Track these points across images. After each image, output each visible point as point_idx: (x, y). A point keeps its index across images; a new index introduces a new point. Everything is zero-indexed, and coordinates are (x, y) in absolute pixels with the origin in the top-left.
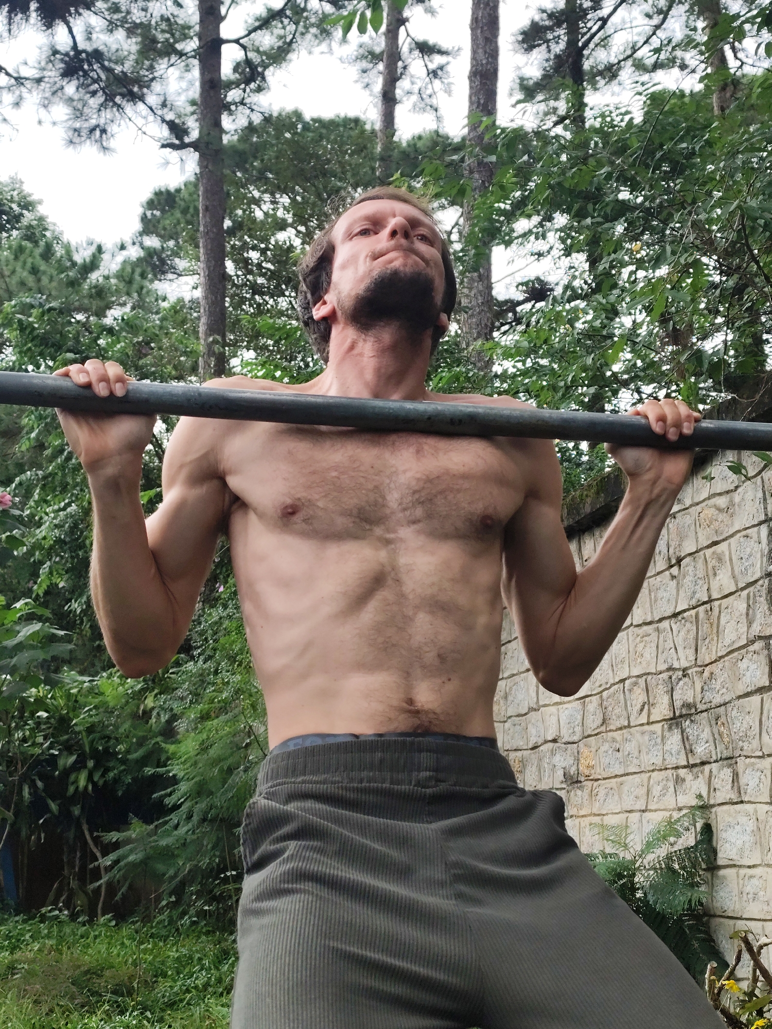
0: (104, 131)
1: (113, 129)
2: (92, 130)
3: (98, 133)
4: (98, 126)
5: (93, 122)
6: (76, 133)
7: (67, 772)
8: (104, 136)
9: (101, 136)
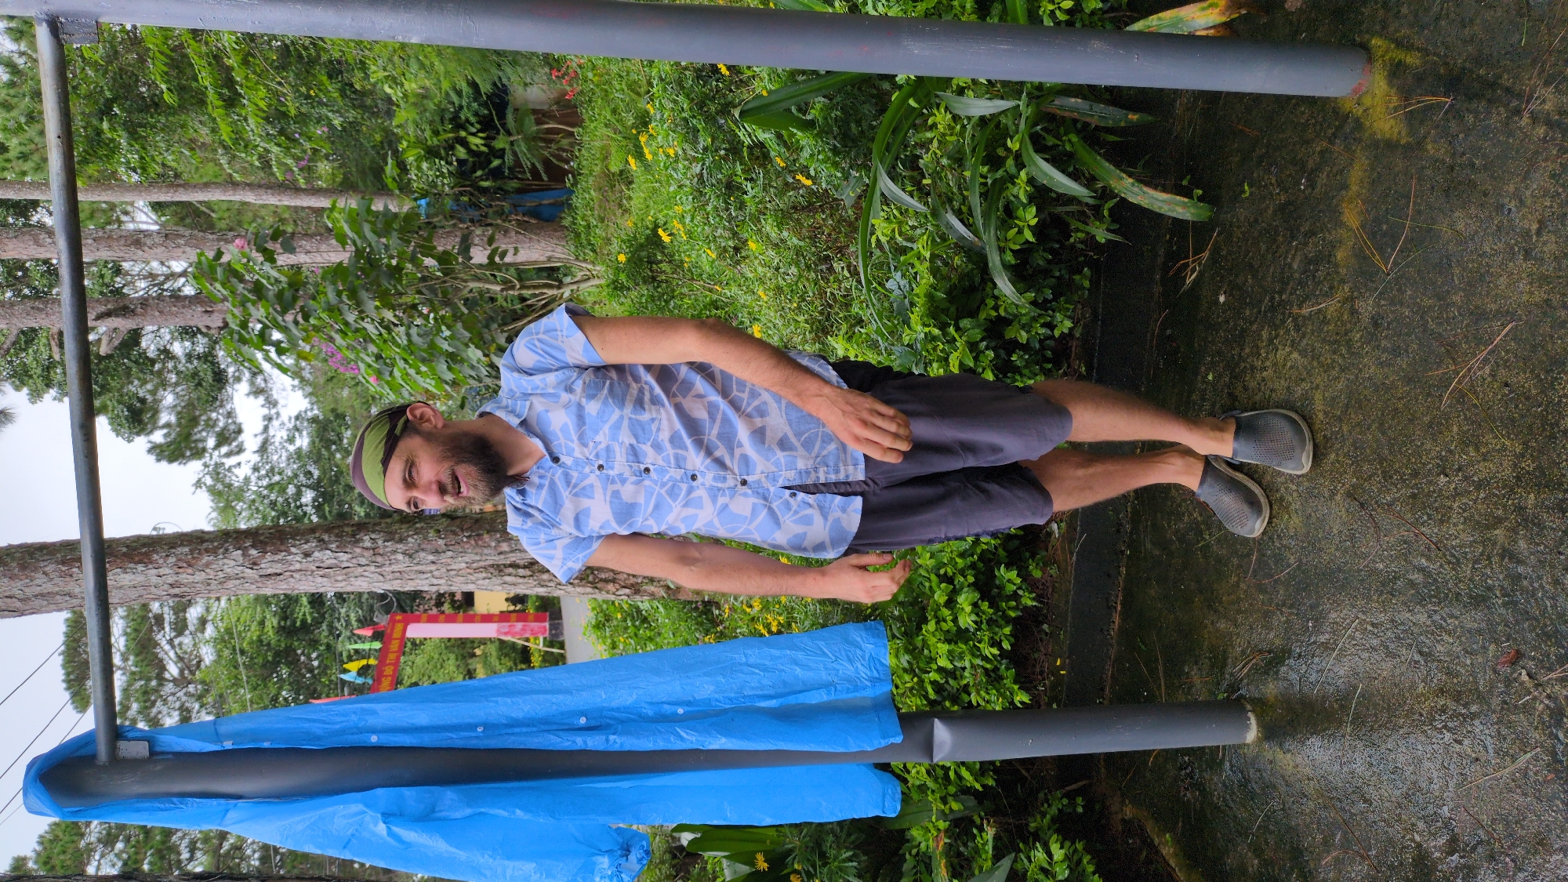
7: (470, 151)
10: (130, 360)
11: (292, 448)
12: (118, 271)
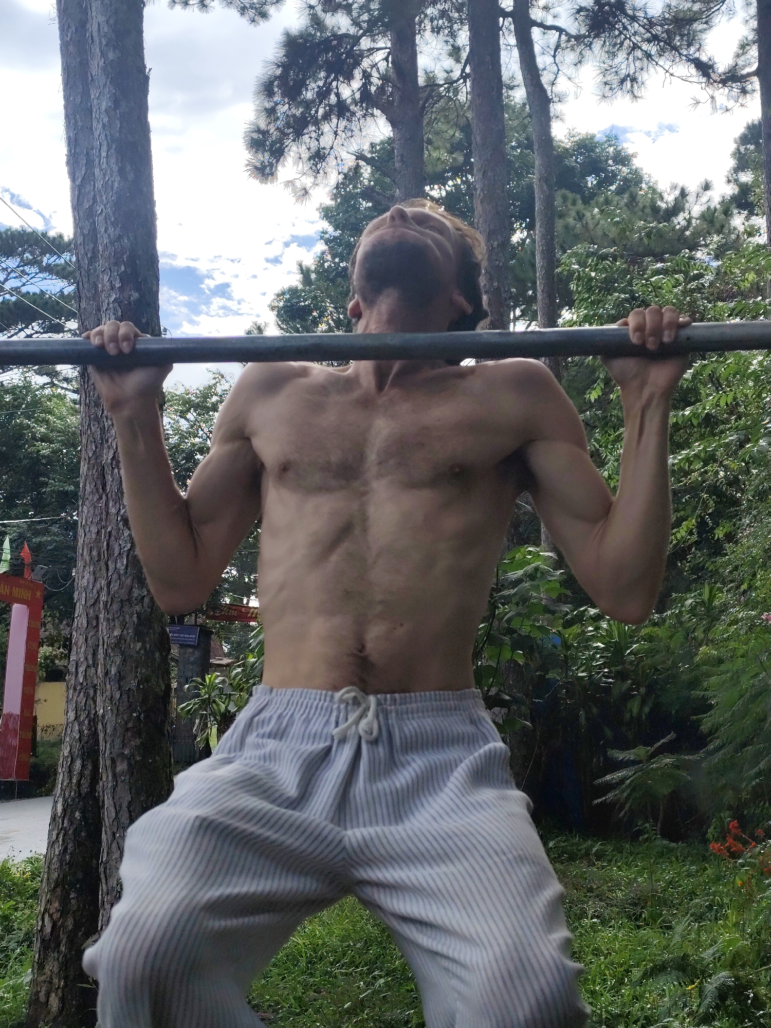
0: (634, 80)
1: (643, 76)
2: (622, 81)
3: (628, 83)
4: (628, 75)
5: (623, 72)
6: (608, 87)
8: (635, 85)
9: (632, 86)
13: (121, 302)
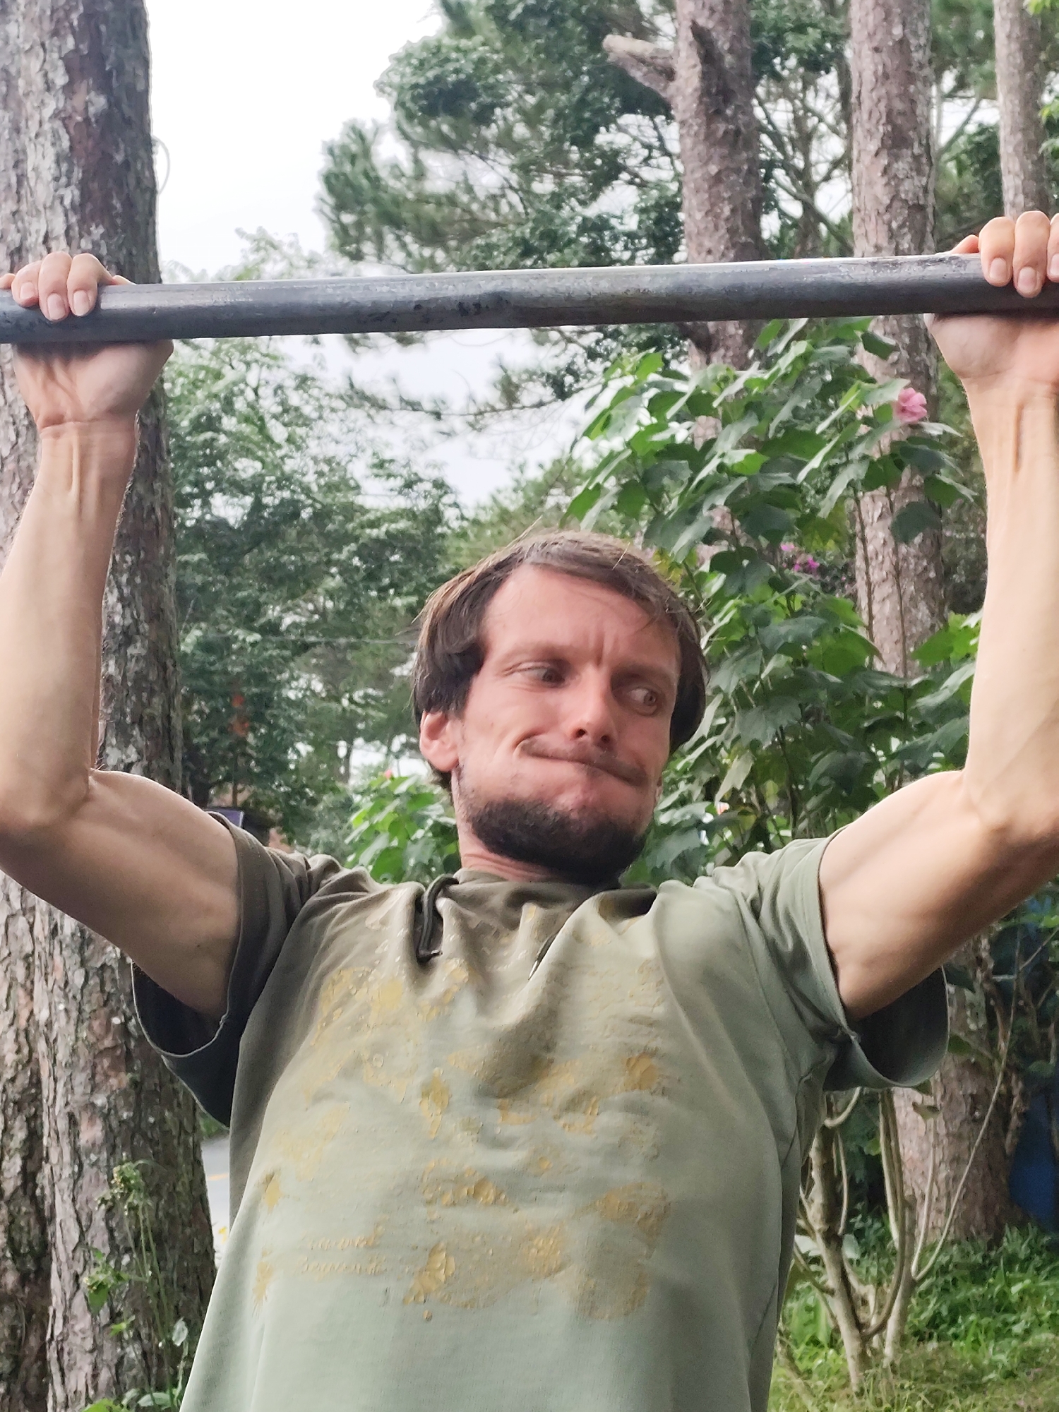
10: (588, 89)
11: (359, 470)
12: (814, 64)
13: (70, 117)
